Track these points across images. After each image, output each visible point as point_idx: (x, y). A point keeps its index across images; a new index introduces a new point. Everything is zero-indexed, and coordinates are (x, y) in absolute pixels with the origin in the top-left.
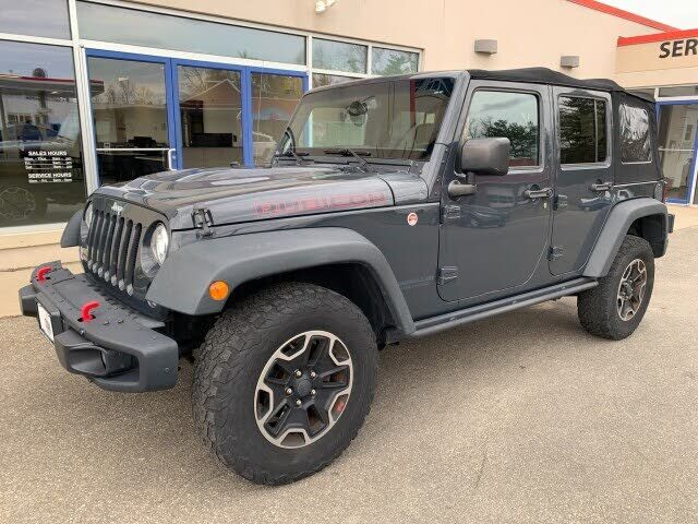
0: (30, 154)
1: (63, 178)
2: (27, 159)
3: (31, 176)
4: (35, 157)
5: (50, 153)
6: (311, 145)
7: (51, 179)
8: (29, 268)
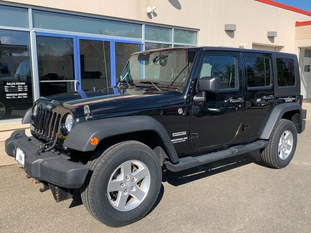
0: (7, 84)
1: (23, 96)
2: (5, 87)
3: (7, 95)
4: (10, 86)
5: (17, 84)
6: (144, 78)
7: (17, 96)
8: (2, 141)
